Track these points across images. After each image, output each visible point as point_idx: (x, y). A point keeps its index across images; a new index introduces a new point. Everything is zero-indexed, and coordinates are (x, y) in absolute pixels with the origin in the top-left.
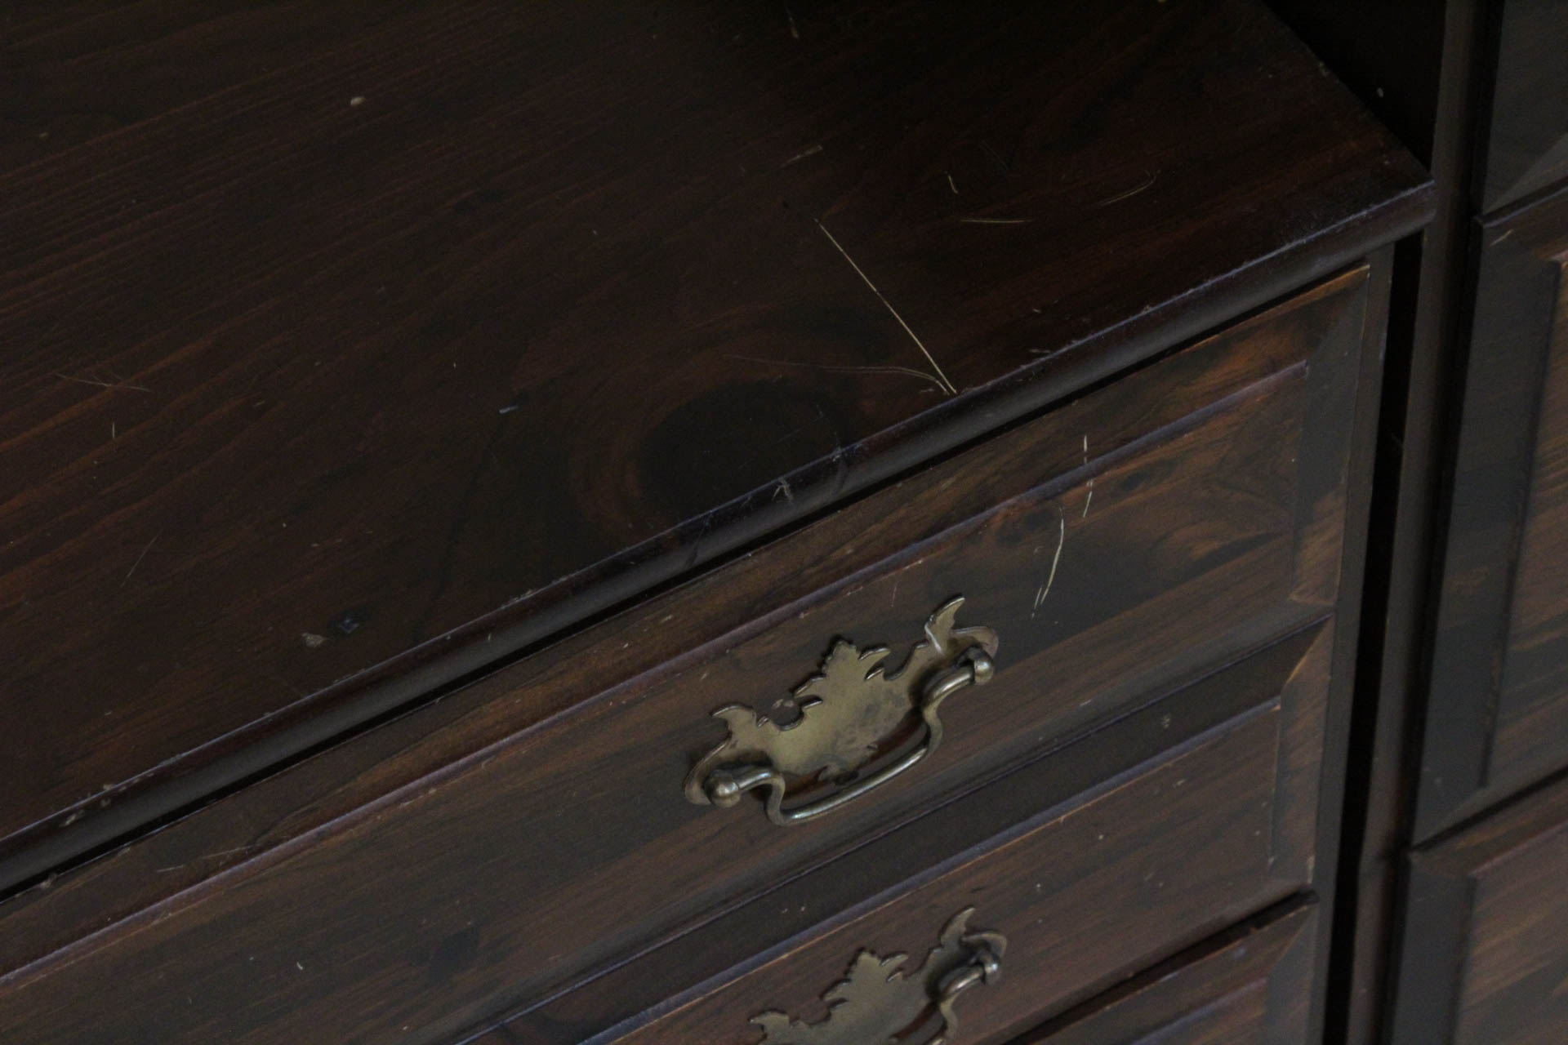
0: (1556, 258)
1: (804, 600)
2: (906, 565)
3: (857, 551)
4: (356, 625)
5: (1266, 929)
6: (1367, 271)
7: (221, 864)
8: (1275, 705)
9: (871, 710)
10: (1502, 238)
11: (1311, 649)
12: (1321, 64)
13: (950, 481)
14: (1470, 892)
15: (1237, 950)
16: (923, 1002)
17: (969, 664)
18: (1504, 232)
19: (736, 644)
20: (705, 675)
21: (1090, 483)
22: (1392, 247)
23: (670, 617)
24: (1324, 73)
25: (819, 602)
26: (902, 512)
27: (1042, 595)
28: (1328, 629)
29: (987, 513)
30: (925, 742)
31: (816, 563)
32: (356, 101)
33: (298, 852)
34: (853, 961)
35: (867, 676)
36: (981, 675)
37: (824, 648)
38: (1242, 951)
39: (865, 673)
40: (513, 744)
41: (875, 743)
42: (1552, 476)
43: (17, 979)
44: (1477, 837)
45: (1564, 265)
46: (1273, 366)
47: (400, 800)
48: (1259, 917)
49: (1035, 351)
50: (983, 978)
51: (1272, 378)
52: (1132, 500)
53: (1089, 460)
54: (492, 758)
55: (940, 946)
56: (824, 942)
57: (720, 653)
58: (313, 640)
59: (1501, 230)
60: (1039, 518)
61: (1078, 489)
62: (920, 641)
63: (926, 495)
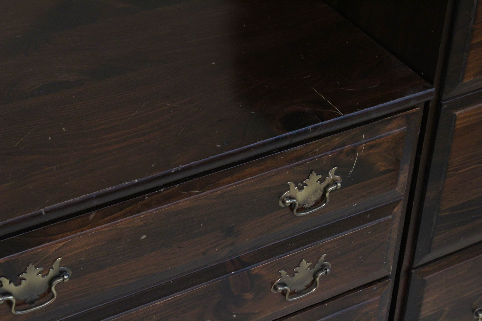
0: (455, 113)
1: (308, 159)
2: (328, 155)
3: (319, 150)
4: (227, 144)
5: (381, 283)
6: (419, 109)
7: (193, 194)
8: (390, 217)
9: (316, 191)
10: (446, 106)
11: (398, 205)
12: (410, 69)
13: (338, 139)
14: (424, 283)
15: (374, 287)
16: (312, 279)
17: (337, 184)
18: (446, 105)
19: (294, 166)
20: (288, 172)
21: (364, 145)
22: (424, 103)
23: (283, 157)
24: (411, 70)
25: (311, 160)
26: (328, 144)
27: (351, 171)
28: (402, 201)
29: (344, 148)
30: (325, 202)
31: (311, 152)
32: (213, 63)
33: (208, 195)
34: (301, 261)
35: (317, 182)
36: (339, 186)
37: (310, 172)
38: (375, 288)
39: (316, 181)
40: (251, 179)
41: (315, 201)
42: (451, 169)
43: (153, 211)
44: (426, 269)
45: (457, 115)
46: (400, 127)
47: (228, 187)
48: (379, 280)
49: (358, 109)
50: (326, 273)
51: (399, 129)
52: (371, 151)
53: (364, 140)
54: (246, 181)
55: (318, 263)
56: (297, 254)
57: (291, 167)
58: (218, 146)
59: (445, 104)
60: (353, 151)
61: (361, 146)
62: (328, 175)
63: (333, 141)
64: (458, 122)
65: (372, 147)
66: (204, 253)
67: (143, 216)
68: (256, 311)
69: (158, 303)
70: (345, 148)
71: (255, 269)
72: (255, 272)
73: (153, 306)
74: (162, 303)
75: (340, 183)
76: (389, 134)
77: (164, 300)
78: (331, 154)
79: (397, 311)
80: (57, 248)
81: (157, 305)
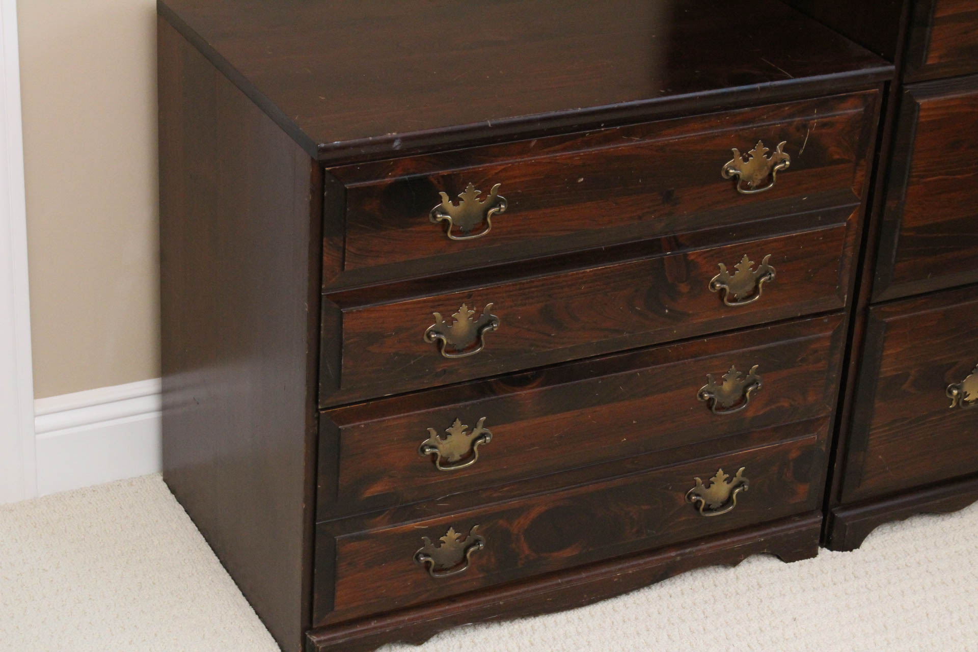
0: (918, 101)
2: (777, 125)
3: (767, 117)
5: (833, 316)
6: (878, 91)
7: (634, 141)
8: (845, 225)
10: (908, 92)
11: (853, 212)
15: (825, 319)
17: (785, 162)
18: (908, 90)
20: (733, 136)
21: (816, 120)
22: (884, 82)
23: (728, 118)
25: (758, 127)
27: (801, 152)
29: (794, 119)
30: (772, 182)
31: (759, 117)
34: (743, 257)
36: (787, 165)
37: (756, 141)
39: (762, 154)
41: (760, 179)
42: (914, 174)
44: (886, 308)
45: (920, 104)
46: (856, 107)
48: (831, 312)
50: (770, 279)
51: (855, 110)
52: (824, 131)
53: (816, 115)
55: (761, 264)
56: (738, 246)
57: (737, 131)
58: (662, 91)
60: (805, 126)
61: (812, 121)
62: (775, 149)
63: (782, 109)
64: (921, 114)
65: (824, 125)
66: (640, 218)
67: (582, 154)
68: (691, 312)
69: (588, 270)
70: (794, 121)
71: (693, 253)
72: (692, 257)
73: (583, 273)
74: (592, 271)
75: (788, 161)
76: (845, 114)
77: (594, 268)
78: (780, 123)
79: (852, 363)
80: (496, 171)
81: (587, 272)
